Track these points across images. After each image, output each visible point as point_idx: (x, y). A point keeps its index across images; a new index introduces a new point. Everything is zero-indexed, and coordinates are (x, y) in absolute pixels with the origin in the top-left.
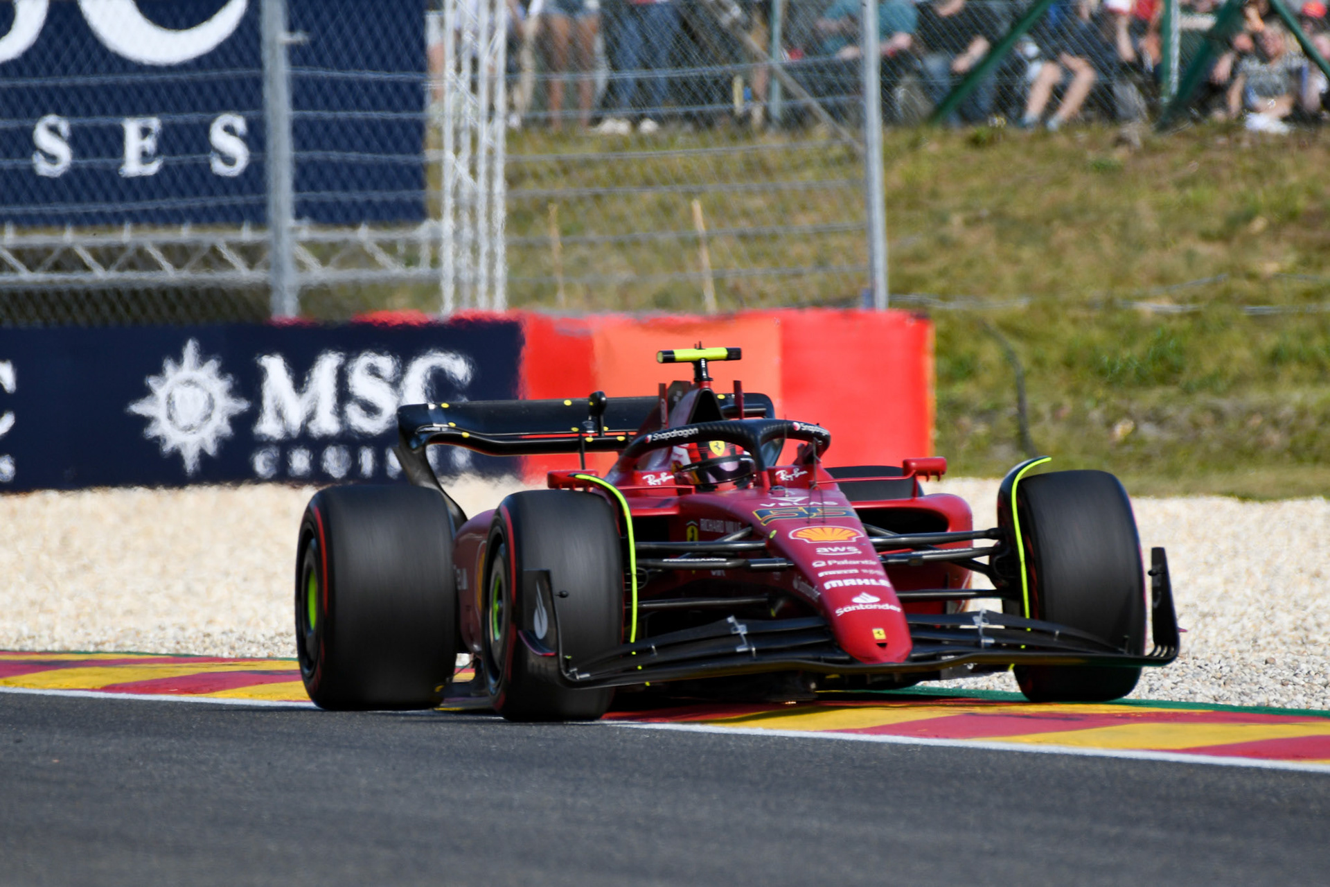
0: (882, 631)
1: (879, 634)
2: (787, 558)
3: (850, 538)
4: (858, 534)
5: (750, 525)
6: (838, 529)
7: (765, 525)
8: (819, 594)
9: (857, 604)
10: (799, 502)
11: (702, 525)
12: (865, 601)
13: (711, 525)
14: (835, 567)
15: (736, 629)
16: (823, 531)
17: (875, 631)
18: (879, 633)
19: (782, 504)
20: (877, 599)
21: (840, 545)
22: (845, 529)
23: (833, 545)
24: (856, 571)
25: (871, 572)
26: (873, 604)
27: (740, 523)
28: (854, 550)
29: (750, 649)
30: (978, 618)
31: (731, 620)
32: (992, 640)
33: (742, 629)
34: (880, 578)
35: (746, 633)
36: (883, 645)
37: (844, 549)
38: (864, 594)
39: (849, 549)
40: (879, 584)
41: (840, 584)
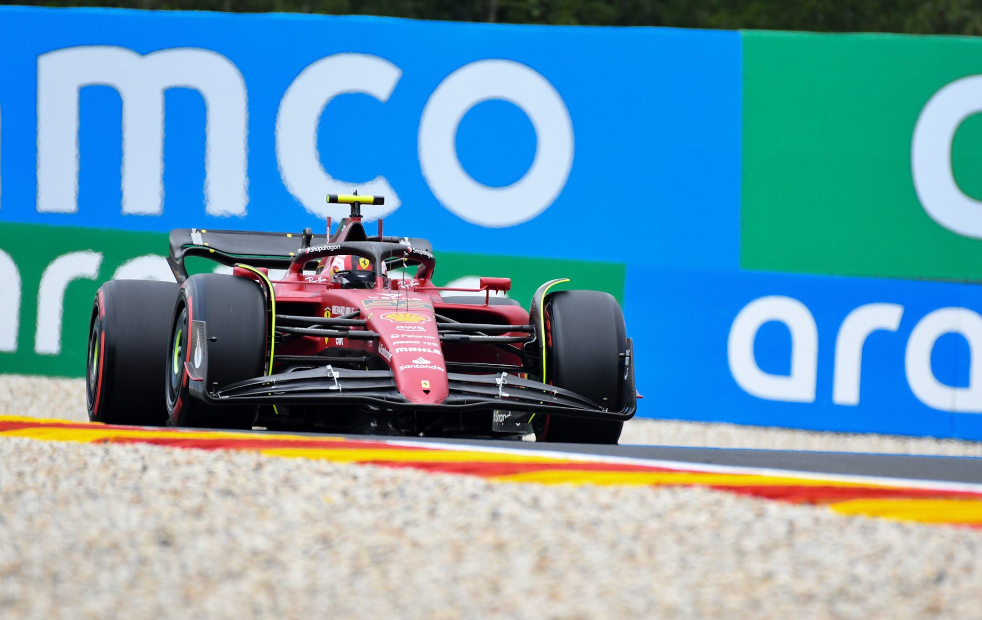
0: (428, 382)
1: (426, 385)
2: (376, 331)
3: (422, 321)
4: (427, 319)
5: (359, 310)
6: (415, 315)
7: (367, 309)
8: (391, 355)
9: (415, 364)
10: (395, 297)
11: (333, 310)
12: (422, 363)
13: (338, 310)
14: (406, 339)
15: (331, 374)
16: (405, 316)
17: (423, 382)
18: (425, 383)
19: (382, 298)
20: (429, 362)
21: (413, 325)
22: (420, 315)
23: (408, 325)
24: (419, 342)
25: (429, 343)
26: (425, 365)
27: (353, 308)
28: (422, 329)
29: (338, 388)
30: (499, 379)
31: (329, 367)
32: (507, 395)
33: (336, 375)
34: (435, 348)
35: (338, 377)
36: (427, 392)
37: (415, 327)
38: (421, 358)
39: (418, 327)
40: (433, 352)
41: (406, 350)
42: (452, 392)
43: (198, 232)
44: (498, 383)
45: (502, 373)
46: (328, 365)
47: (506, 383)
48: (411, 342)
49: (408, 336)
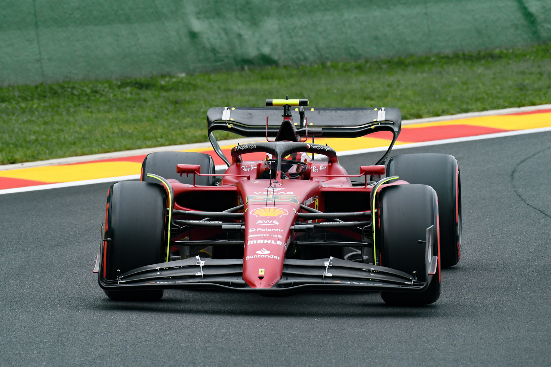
1: (262, 272)
3: (279, 215)
4: (286, 213)
5: (244, 203)
6: (277, 210)
7: (246, 204)
12: (263, 253)
14: (260, 232)
15: (199, 263)
16: (270, 210)
19: (264, 193)
20: (269, 252)
21: (270, 219)
22: (281, 210)
23: (266, 219)
26: (265, 255)
28: (276, 223)
29: (201, 274)
30: (327, 262)
31: (198, 257)
32: (331, 275)
33: (202, 263)
34: (279, 239)
35: (203, 265)
36: (261, 278)
37: (271, 221)
38: (264, 249)
39: (274, 221)
40: (275, 243)
41: (255, 242)
42: (285, 275)
43: (229, 110)
44: (325, 266)
45: (329, 258)
46: (197, 256)
47: (332, 265)
48: (262, 235)
49: (262, 230)
